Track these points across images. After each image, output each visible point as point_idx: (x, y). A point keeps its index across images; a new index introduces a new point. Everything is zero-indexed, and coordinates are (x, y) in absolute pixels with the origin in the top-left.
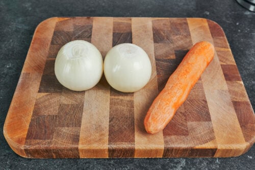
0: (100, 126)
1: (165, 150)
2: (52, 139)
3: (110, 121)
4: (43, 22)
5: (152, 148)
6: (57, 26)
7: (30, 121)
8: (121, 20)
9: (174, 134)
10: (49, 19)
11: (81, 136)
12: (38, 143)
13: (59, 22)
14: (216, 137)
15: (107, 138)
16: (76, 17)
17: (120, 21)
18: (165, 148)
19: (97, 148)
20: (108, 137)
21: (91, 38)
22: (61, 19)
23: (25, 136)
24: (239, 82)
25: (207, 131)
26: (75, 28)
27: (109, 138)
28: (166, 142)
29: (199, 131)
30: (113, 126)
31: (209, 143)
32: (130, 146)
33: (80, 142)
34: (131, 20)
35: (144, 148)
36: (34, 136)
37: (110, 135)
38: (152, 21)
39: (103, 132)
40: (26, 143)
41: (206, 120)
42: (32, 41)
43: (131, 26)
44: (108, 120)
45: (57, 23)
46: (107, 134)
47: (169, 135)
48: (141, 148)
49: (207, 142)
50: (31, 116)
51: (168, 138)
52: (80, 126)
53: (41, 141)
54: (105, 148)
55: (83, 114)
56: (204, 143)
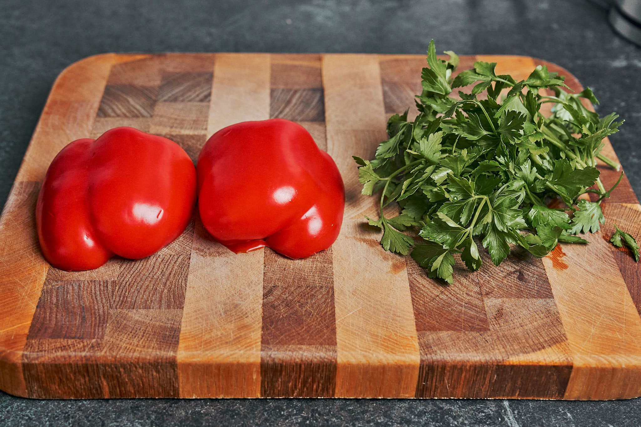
0: (236, 306)
1: (421, 367)
2: (102, 337)
3: (265, 296)
4: (74, 65)
5: (385, 362)
6: (113, 74)
7: (40, 294)
8: (294, 59)
9: (449, 328)
10: (92, 59)
11: (183, 329)
12: (63, 348)
13: (120, 65)
14: (568, 336)
15: (257, 335)
16: (169, 54)
17: (290, 62)
18: (422, 361)
19: (230, 360)
20: (259, 333)
21: (209, 101)
22: (126, 58)
23: (27, 331)
24: (629, 205)
25: (540, 322)
26: (164, 78)
27: (262, 336)
28: (425, 347)
29: (517, 322)
30: (274, 307)
31: (549, 350)
32: (322, 354)
33: (181, 345)
34: (320, 59)
35: (364, 361)
36: (50, 331)
37: (264, 328)
38: (381, 63)
39: (247, 321)
40: (28, 346)
41: (539, 295)
42: (46, 109)
43: (320, 75)
44: (261, 293)
45: (114, 66)
46: (259, 324)
47: (433, 329)
48: (353, 361)
49: (544, 348)
50: (42, 282)
51: (431, 337)
52: (181, 306)
53: (70, 342)
54: (252, 360)
55: (190, 277)
56: (534, 350)
